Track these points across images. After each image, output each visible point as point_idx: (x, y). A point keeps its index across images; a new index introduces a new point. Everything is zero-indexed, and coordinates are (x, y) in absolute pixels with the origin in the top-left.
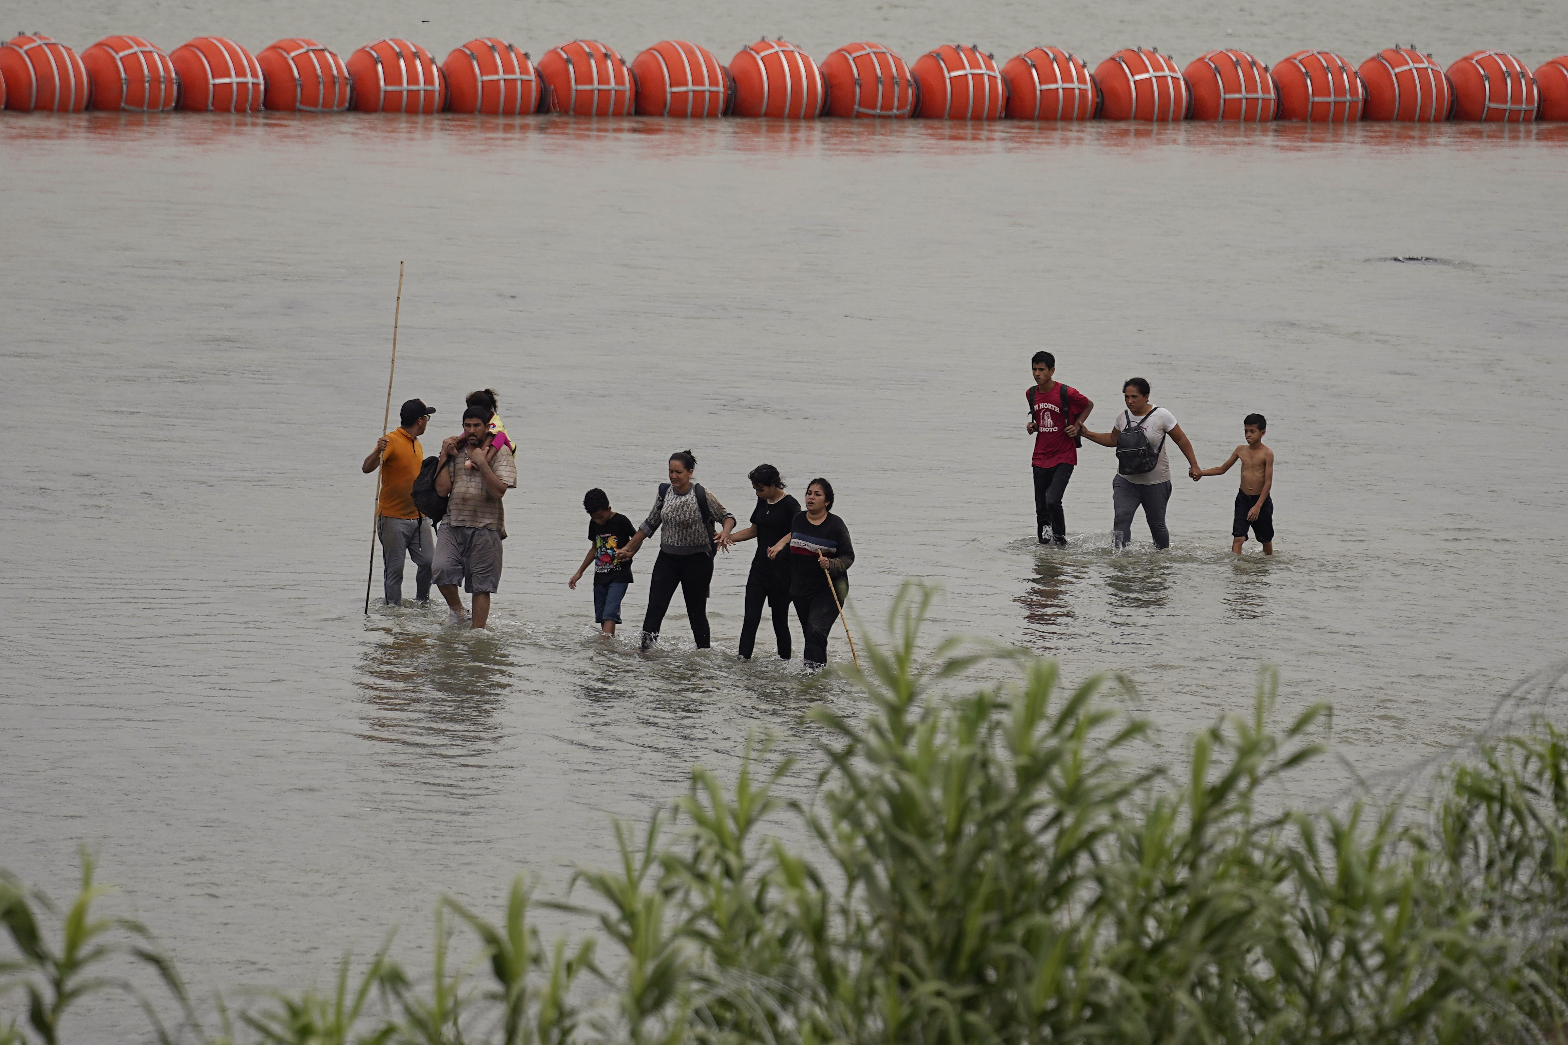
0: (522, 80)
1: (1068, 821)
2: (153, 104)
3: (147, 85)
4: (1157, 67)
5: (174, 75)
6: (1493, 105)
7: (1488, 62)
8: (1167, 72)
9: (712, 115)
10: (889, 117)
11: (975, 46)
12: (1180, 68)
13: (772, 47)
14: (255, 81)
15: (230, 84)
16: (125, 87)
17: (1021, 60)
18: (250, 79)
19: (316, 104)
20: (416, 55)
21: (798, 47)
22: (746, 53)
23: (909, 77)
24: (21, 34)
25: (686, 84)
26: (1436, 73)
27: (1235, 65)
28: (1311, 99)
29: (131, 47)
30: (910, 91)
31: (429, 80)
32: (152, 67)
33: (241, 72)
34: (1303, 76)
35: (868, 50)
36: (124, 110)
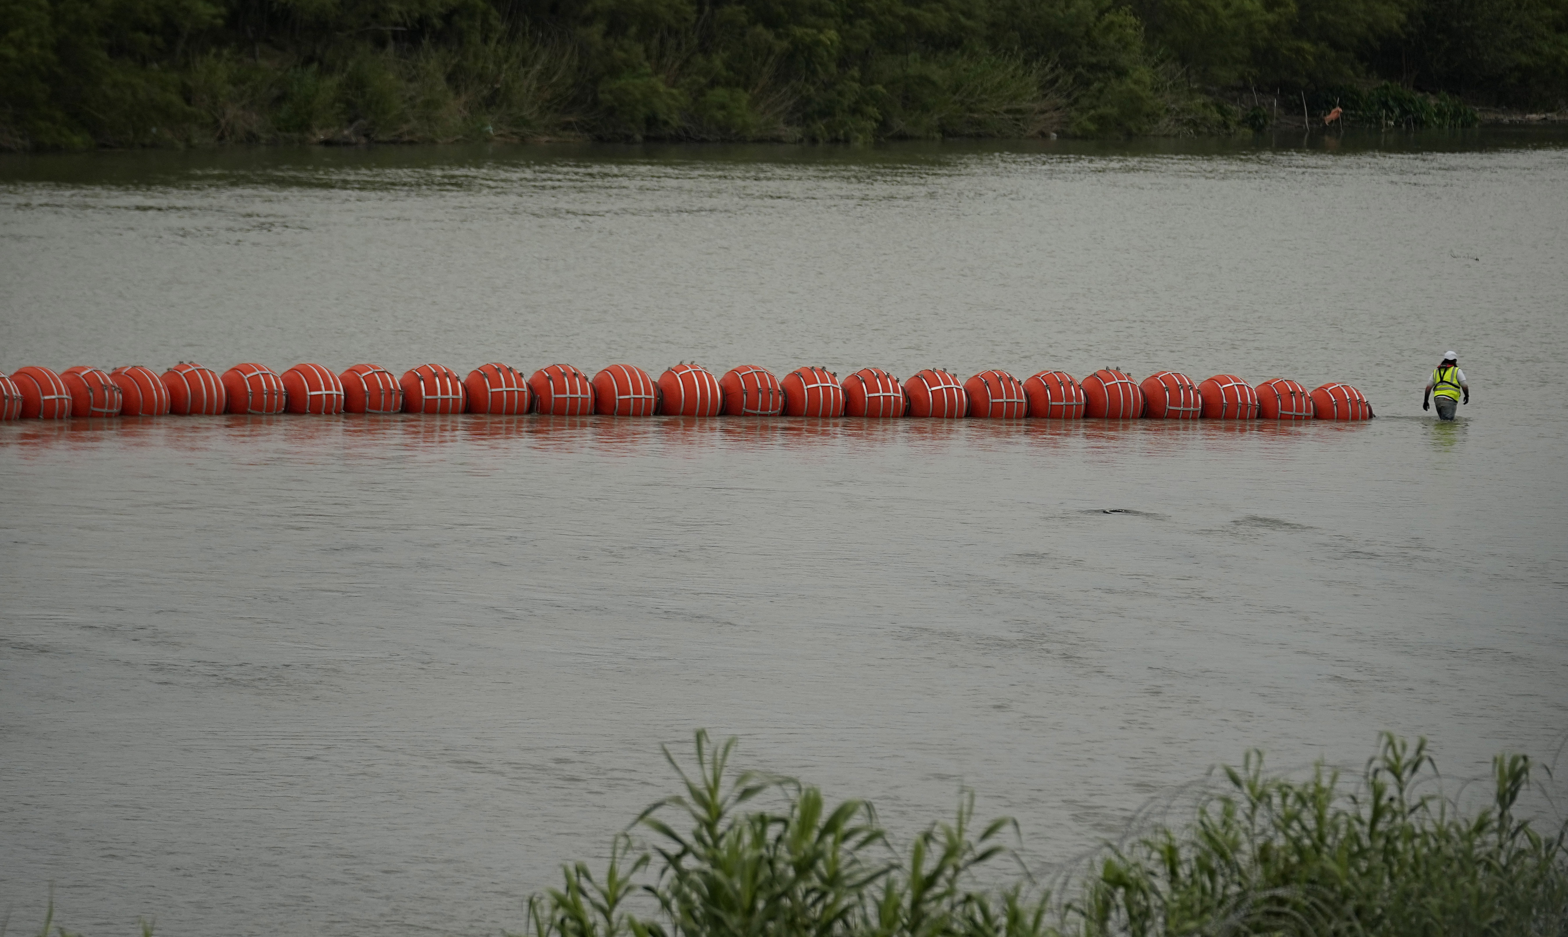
0: (518, 391)
1: (830, 898)
2: (270, 410)
3: (265, 396)
4: (947, 382)
5: (283, 390)
6: (1171, 408)
7: (1167, 379)
8: (953, 385)
9: (647, 414)
10: (766, 415)
11: (824, 368)
12: (962, 382)
13: (688, 369)
14: (338, 393)
15: (321, 395)
16: (250, 397)
17: (854, 377)
18: (334, 392)
19: (379, 409)
20: (447, 375)
21: (704, 368)
22: (669, 372)
23: (779, 389)
24: (181, 363)
25: (629, 394)
26: (1134, 386)
27: (999, 380)
28: (1050, 403)
29: (255, 371)
30: (780, 398)
31: (455, 392)
32: (269, 384)
33: (328, 387)
34: (1045, 388)
35: (752, 370)
36: (250, 413)
